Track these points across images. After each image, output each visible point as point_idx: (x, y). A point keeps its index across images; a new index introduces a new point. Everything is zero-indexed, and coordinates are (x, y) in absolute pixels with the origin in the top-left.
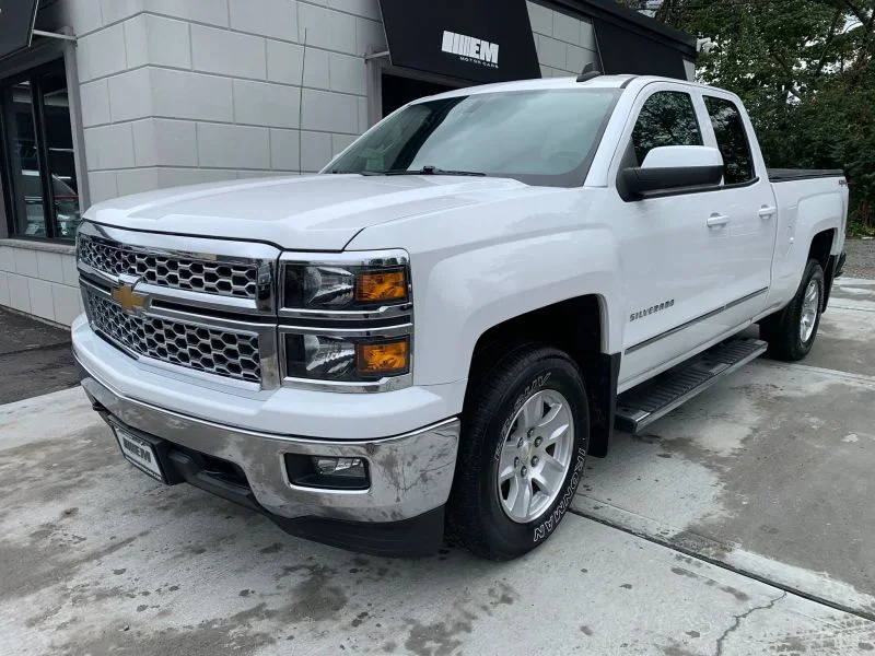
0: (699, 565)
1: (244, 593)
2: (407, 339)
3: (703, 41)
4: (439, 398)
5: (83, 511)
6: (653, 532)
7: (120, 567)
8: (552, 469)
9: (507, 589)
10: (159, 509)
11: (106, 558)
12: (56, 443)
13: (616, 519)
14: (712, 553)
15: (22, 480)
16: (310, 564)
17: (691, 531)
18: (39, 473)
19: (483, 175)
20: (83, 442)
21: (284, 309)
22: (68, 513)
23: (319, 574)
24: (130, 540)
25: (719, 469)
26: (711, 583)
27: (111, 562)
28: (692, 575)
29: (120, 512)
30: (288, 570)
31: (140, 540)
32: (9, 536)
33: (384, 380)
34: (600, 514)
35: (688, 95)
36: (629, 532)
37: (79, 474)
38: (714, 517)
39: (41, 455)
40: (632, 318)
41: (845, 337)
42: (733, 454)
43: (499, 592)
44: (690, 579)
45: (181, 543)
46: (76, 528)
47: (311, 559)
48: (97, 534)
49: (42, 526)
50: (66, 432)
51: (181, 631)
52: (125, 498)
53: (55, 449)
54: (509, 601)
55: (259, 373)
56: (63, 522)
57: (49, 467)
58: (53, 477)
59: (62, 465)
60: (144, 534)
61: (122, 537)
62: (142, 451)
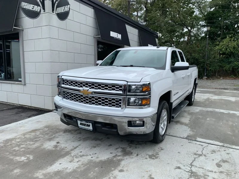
0: (193, 141)
1: (111, 153)
2: (150, 98)
5: (61, 142)
6: (182, 137)
7: (80, 151)
8: (164, 125)
10: (79, 140)
11: (75, 150)
12: (40, 130)
13: (174, 135)
14: (194, 139)
15: (39, 137)
16: (120, 147)
17: (188, 136)
18: (41, 136)
19: (144, 67)
20: (46, 129)
21: (128, 93)
23: (123, 149)
24: (77, 147)
25: (188, 126)
26: (196, 144)
27: (77, 150)
28: (192, 143)
29: (70, 141)
30: (117, 149)
31: (79, 146)
32: (48, 148)
33: (146, 106)
34: (170, 135)
35: (176, 51)
36: (178, 137)
37: (52, 135)
38: (191, 134)
39: (38, 132)
40: (174, 95)
41: (199, 100)
42: (189, 123)
43: (160, 149)
45: (89, 146)
46: (62, 145)
49: (54, 145)
50: (40, 127)
51: (104, 160)
52: (68, 139)
53: (41, 131)
54: (163, 150)
55: (120, 106)
56: (58, 144)
57: (43, 134)
58: (46, 136)
59: (46, 134)
60: (79, 145)
61: (75, 146)
62: (87, 125)
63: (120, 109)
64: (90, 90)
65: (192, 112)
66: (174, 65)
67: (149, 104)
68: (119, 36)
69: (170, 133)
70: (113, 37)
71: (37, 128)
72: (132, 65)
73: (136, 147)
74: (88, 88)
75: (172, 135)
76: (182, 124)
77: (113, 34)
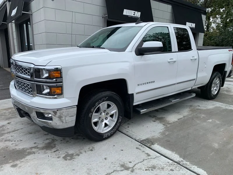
0: (144, 147)
1: (35, 143)
2: (61, 87)
3: (208, 9)
4: (70, 101)
5: (12, 123)
6: (137, 139)
8: (112, 121)
11: (11, 133)
13: (130, 135)
14: (148, 145)
15: (3, 115)
17: (147, 139)
18: (7, 114)
21: (35, 79)
22: (9, 123)
23: (53, 140)
24: (18, 130)
25: (166, 126)
26: (143, 152)
27: (12, 134)
30: (47, 139)
31: (20, 130)
33: (56, 96)
35: (168, 27)
36: (132, 138)
37: (15, 115)
38: (156, 137)
40: (138, 85)
42: (173, 122)
44: (139, 150)
45: (28, 131)
46: (9, 126)
47: (54, 137)
48: (12, 128)
49: (2, 125)
51: (18, 149)
54: (92, 151)
56: (7, 125)
58: (10, 115)
67: (62, 94)
68: (137, 14)
69: (129, 131)
70: (128, 15)
74: (14, 71)
76: (163, 121)
77: (128, 12)
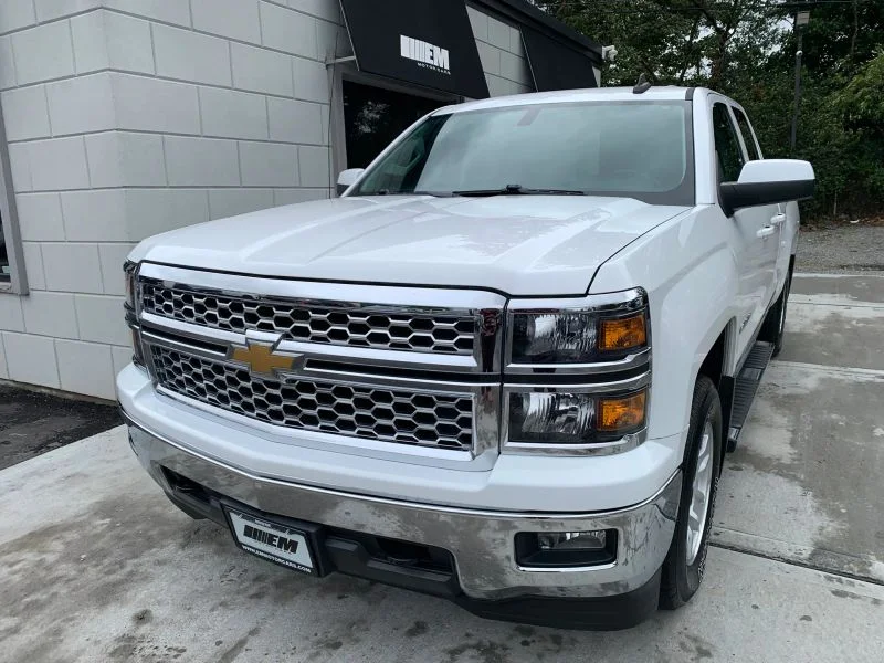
0: (852, 584)
2: (645, 388)
3: (608, 48)
4: (672, 451)
5: (158, 612)
6: (789, 555)
9: (695, 640)
10: (252, 597)
12: (67, 527)
13: (744, 544)
15: (53, 582)
16: (472, 642)
17: (820, 549)
18: (67, 569)
20: (101, 523)
21: (512, 365)
22: (142, 618)
23: (490, 652)
24: (241, 643)
25: (794, 478)
26: (877, 602)
28: (854, 596)
29: (207, 607)
30: (454, 654)
31: (253, 642)
33: (624, 439)
34: (723, 540)
35: (724, 106)
36: (764, 556)
37: (122, 565)
38: (830, 529)
39: (57, 546)
42: (794, 460)
43: (692, 645)
44: (856, 601)
45: (307, 638)
46: (162, 636)
47: (468, 635)
48: (195, 640)
49: (118, 640)
50: (71, 512)
52: (201, 589)
53: (72, 536)
54: (707, 654)
55: (467, 439)
56: (144, 629)
57: (78, 561)
58: (92, 572)
59: (93, 555)
60: (253, 632)
61: (230, 639)
62: (282, 540)
63: (465, 456)
64: (285, 344)
65: (787, 392)
66: (735, 177)
67: (642, 424)
68: (441, 58)
69: (723, 530)
70: (415, 62)
71: (57, 521)
72: (513, 183)
73: (557, 640)
74: (275, 337)
75: (733, 542)
76: (763, 464)
77: (413, 49)
